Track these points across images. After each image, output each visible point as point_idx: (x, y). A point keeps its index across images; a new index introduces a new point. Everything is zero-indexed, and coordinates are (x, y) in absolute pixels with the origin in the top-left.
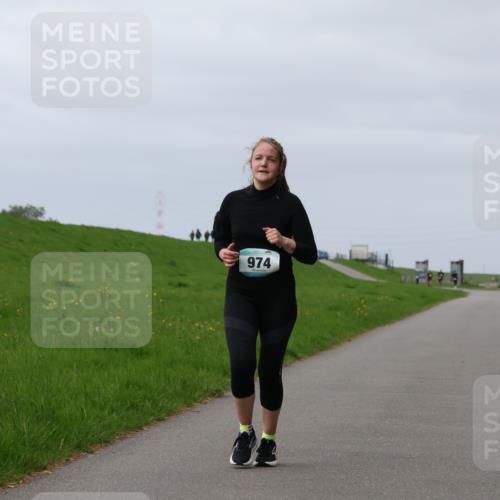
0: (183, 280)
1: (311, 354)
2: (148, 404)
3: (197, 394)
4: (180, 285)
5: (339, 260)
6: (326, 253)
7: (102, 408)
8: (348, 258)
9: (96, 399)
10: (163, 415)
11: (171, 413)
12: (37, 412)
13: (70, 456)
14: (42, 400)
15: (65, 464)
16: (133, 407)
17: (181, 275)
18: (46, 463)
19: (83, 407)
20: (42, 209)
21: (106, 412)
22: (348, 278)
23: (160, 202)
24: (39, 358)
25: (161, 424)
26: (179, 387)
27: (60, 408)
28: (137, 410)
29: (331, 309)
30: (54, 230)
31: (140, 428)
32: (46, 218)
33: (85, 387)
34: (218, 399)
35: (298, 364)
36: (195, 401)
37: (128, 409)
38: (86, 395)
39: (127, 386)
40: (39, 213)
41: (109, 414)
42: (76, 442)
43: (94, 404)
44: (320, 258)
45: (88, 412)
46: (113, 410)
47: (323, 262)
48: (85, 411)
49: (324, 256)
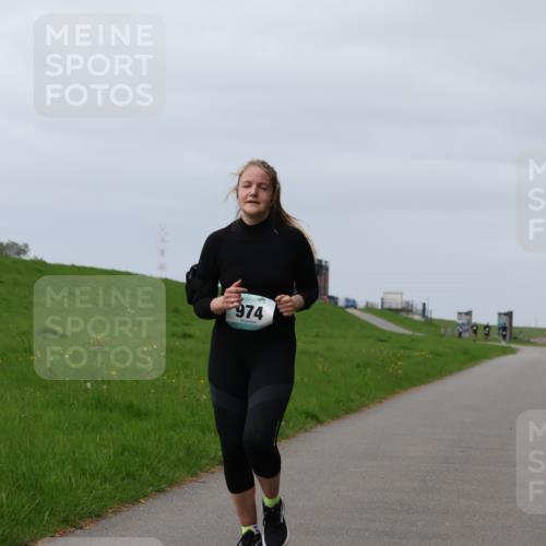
0: (189, 330)
1: (336, 417)
2: (147, 473)
3: (204, 462)
4: (185, 336)
5: (369, 309)
6: (354, 302)
7: (93, 476)
8: (379, 307)
9: (87, 467)
10: (163, 486)
11: (172, 483)
12: (18, 480)
13: (55, 531)
16: (130, 475)
17: (187, 325)
19: (71, 475)
20: (26, 246)
21: (98, 482)
22: (375, 328)
23: (163, 240)
24: (21, 418)
25: (162, 496)
26: (182, 454)
27: (44, 476)
28: (134, 479)
29: (358, 366)
31: (136, 501)
32: (30, 256)
33: (74, 452)
35: (320, 428)
36: (201, 470)
37: (123, 479)
38: (75, 462)
39: (122, 454)
40: (23, 250)
41: (101, 484)
42: (62, 515)
43: (84, 472)
44: (347, 307)
45: (76, 481)
46: (106, 480)
47: (350, 310)
48: (73, 480)
49: (351, 304)
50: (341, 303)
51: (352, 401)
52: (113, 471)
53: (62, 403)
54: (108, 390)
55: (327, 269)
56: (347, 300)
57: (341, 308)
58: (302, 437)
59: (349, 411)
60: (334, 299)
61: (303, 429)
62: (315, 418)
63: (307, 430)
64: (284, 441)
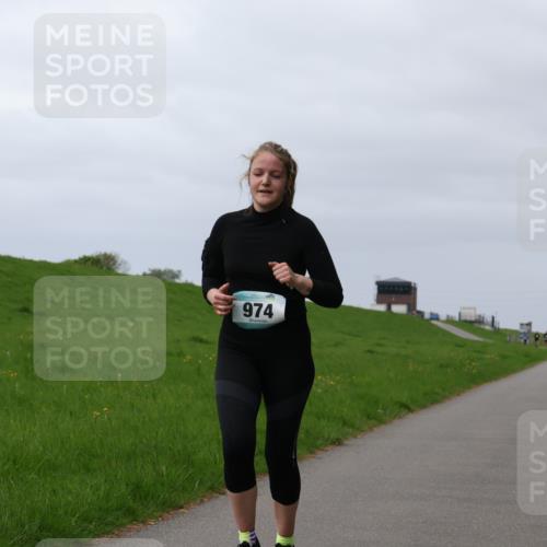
1: (424, 407)
3: (319, 442)
5: (450, 321)
6: (437, 315)
8: (457, 319)
12: (174, 456)
13: (204, 496)
14: (180, 446)
15: (199, 505)
18: (182, 502)
20: (179, 272)
22: (457, 337)
24: (176, 408)
27: (195, 453)
29: (441, 366)
30: (189, 291)
32: (182, 280)
34: (338, 448)
35: (411, 416)
36: (318, 448)
40: (176, 275)
42: (209, 484)
44: (432, 319)
47: (434, 322)
49: (435, 317)
50: (427, 316)
51: (437, 394)
55: (415, 289)
56: (432, 314)
57: (428, 320)
58: (396, 422)
59: (435, 402)
60: (421, 314)
61: (398, 416)
62: (406, 408)
63: (400, 417)
64: (383, 427)
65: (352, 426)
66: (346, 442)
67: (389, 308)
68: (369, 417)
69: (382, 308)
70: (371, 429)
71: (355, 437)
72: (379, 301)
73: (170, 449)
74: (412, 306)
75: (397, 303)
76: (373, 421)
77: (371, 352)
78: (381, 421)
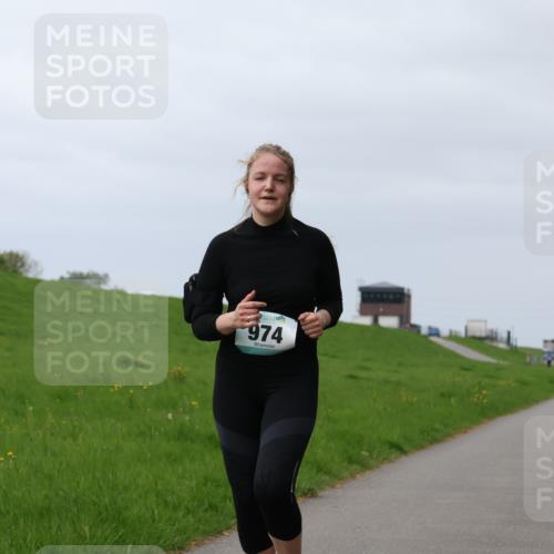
1: (420, 447)
5: (453, 337)
6: (437, 330)
7: (176, 508)
8: (463, 334)
9: (169, 499)
12: (100, 514)
14: (107, 500)
16: (213, 507)
19: (154, 506)
20: (106, 276)
21: (181, 514)
22: (463, 358)
24: (103, 450)
27: (127, 508)
28: (217, 511)
29: (442, 395)
33: (156, 484)
34: (311, 500)
35: (404, 458)
37: (206, 510)
38: (158, 494)
39: (205, 485)
40: (99, 279)
41: (184, 516)
43: (166, 504)
44: (430, 335)
45: (159, 513)
46: (188, 511)
47: (433, 339)
48: (156, 512)
49: (435, 332)
50: (424, 331)
51: (437, 431)
52: (195, 504)
53: (142, 434)
54: (190, 421)
55: (409, 297)
56: (430, 328)
57: (425, 337)
58: (385, 467)
59: (434, 441)
60: (416, 328)
61: (387, 460)
62: (399, 449)
63: (391, 461)
64: (368, 472)
65: (328, 473)
66: (321, 493)
67: (376, 321)
68: (351, 461)
69: (367, 321)
70: (353, 476)
71: (333, 487)
72: (363, 312)
73: (95, 504)
74: (405, 318)
75: (385, 314)
76: (355, 467)
77: (352, 377)
78: (365, 466)
